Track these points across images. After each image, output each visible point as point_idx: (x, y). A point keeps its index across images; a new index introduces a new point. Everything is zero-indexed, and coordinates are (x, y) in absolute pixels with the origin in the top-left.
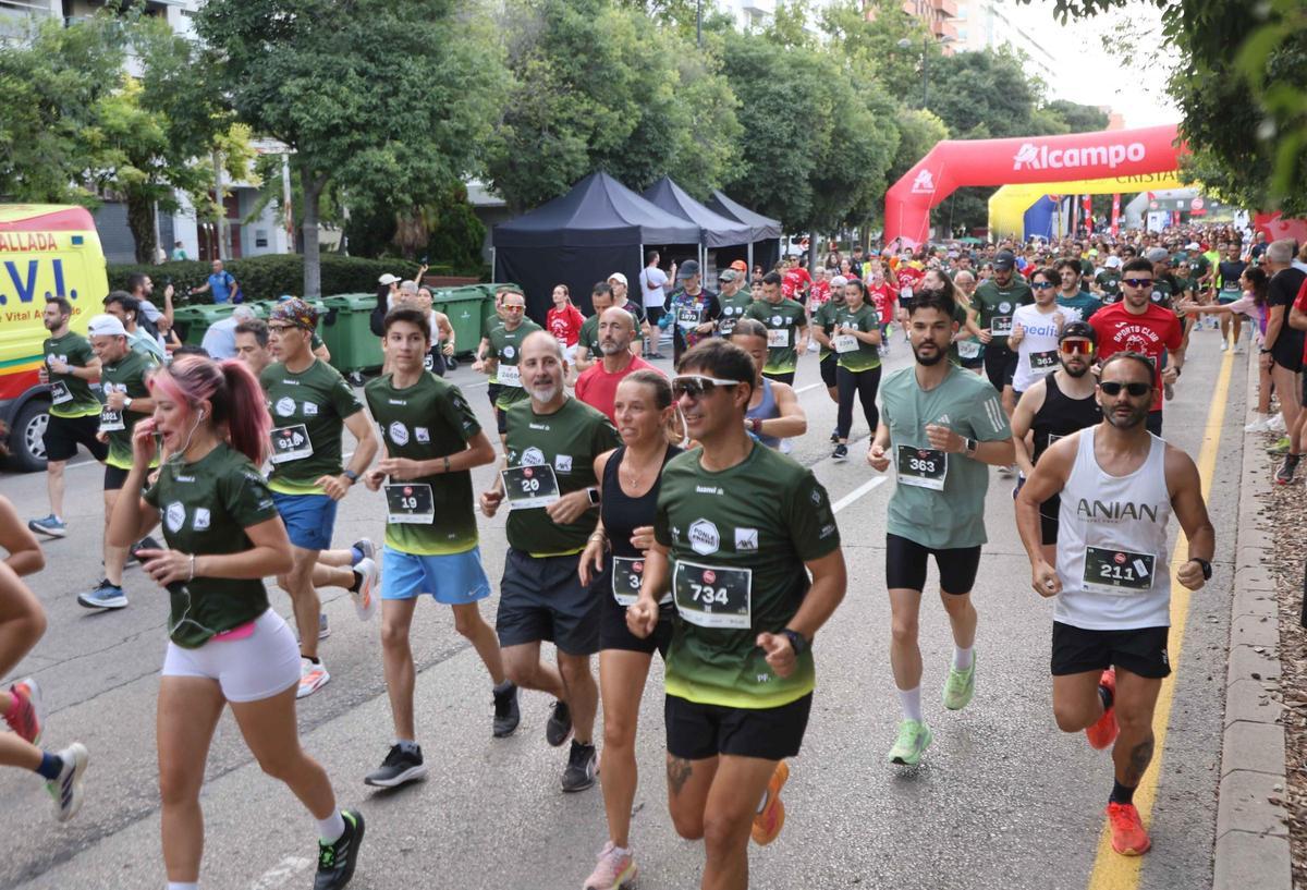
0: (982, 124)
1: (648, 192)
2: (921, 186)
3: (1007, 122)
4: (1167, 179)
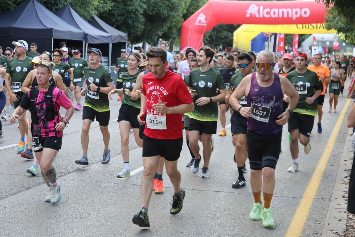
1: (58, 12)
2: (200, 22)
4: (321, 28)
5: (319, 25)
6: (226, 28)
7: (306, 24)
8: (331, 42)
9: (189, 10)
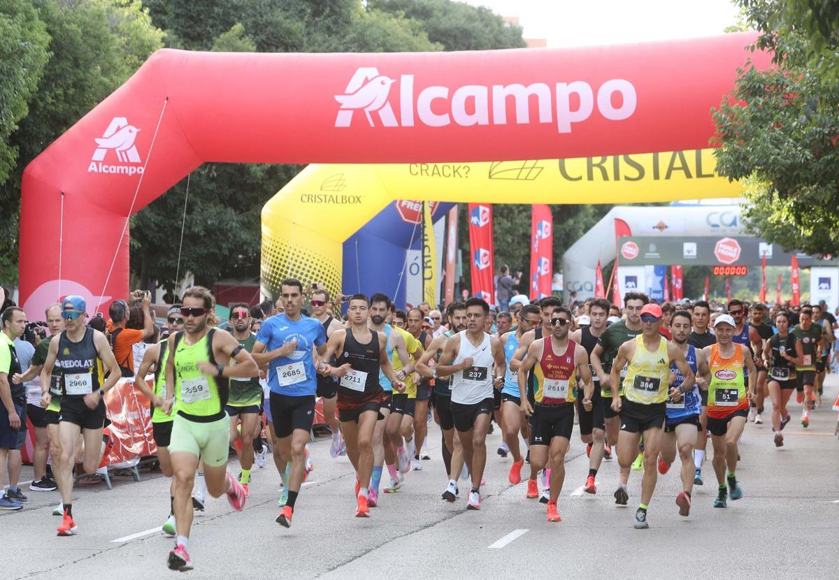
0: (238, 27)
2: (111, 157)
3: (298, 26)
4: (674, 172)
5: (665, 157)
6: (213, 186)
7: (604, 154)
8: (706, 244)
9: (41, 104)
